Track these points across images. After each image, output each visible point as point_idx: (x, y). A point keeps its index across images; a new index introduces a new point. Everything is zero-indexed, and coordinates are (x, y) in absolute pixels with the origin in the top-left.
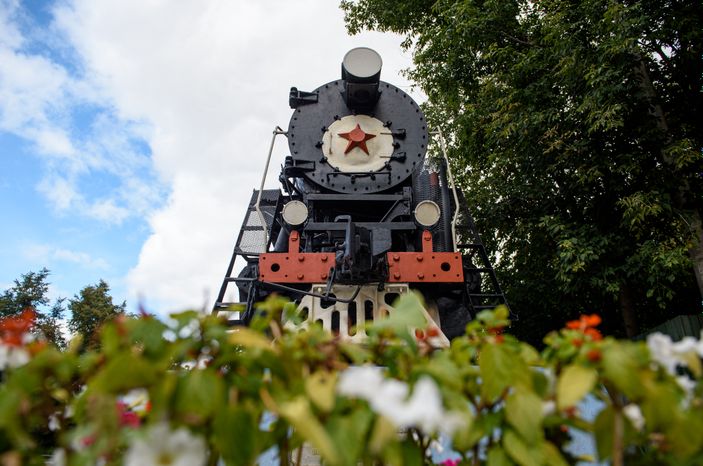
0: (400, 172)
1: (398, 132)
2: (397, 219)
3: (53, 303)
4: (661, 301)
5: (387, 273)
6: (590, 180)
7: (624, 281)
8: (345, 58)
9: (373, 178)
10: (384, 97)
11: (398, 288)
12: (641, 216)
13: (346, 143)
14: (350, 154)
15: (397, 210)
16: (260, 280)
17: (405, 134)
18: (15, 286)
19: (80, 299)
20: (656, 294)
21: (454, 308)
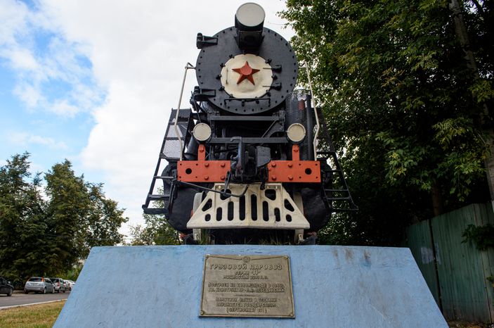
0: (277, 98)
1: (276, 67)
2: (274, 135)
3: (34, 176)
4: (460, 197)
5: (267, 176)
6: (414, 107)
7: (435, 181)
8: (238, 11)
9: (258, 102)
10: (265, 40)
11: (275, 186)
12: (450, 136)
13: (238, 76)
14: (241, 84)
15: (274, 127)
16: (179, 180)
17: (281, 68)
18: (7, 164)
19: (52, 173)
20: (456, 192)
21: (313, 196)
